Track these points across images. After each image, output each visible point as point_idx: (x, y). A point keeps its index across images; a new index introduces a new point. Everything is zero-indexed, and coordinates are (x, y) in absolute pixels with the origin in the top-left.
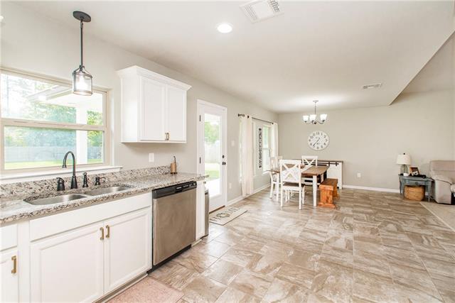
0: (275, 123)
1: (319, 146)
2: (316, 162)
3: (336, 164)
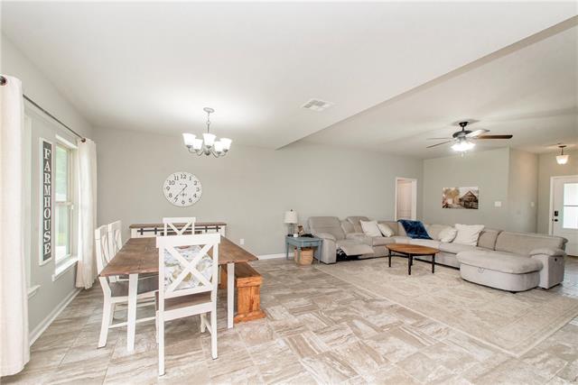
0: (88, 140)
1: (186, 199)
2: (193, 227)
3: (217, 228)
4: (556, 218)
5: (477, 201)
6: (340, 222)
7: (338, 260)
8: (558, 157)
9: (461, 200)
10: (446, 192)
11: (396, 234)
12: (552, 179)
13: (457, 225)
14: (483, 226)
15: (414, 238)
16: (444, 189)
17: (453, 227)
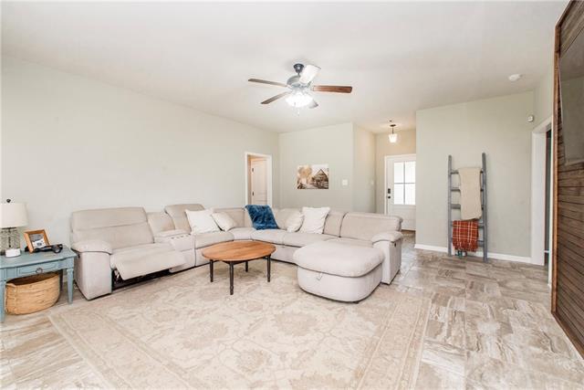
4: (389, 195)
5: (327, 180)
6: (146, 215)
7: (114, 288)
8: (390, 136)
9: (313, 179)
10: (300, 171)
11: (239, 225)
12: (386, 158)
13: (305, 209)
14: (328, 209)
15: (258, 228)
16: (298, 168)
17: (301, 211)
